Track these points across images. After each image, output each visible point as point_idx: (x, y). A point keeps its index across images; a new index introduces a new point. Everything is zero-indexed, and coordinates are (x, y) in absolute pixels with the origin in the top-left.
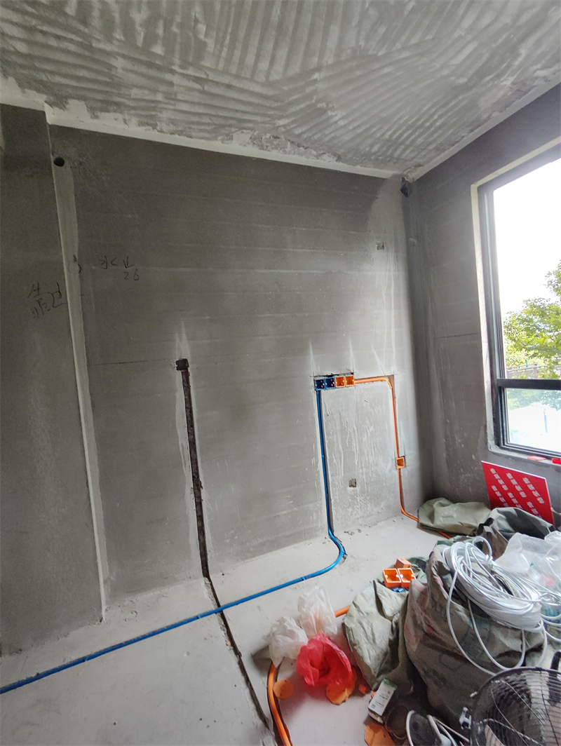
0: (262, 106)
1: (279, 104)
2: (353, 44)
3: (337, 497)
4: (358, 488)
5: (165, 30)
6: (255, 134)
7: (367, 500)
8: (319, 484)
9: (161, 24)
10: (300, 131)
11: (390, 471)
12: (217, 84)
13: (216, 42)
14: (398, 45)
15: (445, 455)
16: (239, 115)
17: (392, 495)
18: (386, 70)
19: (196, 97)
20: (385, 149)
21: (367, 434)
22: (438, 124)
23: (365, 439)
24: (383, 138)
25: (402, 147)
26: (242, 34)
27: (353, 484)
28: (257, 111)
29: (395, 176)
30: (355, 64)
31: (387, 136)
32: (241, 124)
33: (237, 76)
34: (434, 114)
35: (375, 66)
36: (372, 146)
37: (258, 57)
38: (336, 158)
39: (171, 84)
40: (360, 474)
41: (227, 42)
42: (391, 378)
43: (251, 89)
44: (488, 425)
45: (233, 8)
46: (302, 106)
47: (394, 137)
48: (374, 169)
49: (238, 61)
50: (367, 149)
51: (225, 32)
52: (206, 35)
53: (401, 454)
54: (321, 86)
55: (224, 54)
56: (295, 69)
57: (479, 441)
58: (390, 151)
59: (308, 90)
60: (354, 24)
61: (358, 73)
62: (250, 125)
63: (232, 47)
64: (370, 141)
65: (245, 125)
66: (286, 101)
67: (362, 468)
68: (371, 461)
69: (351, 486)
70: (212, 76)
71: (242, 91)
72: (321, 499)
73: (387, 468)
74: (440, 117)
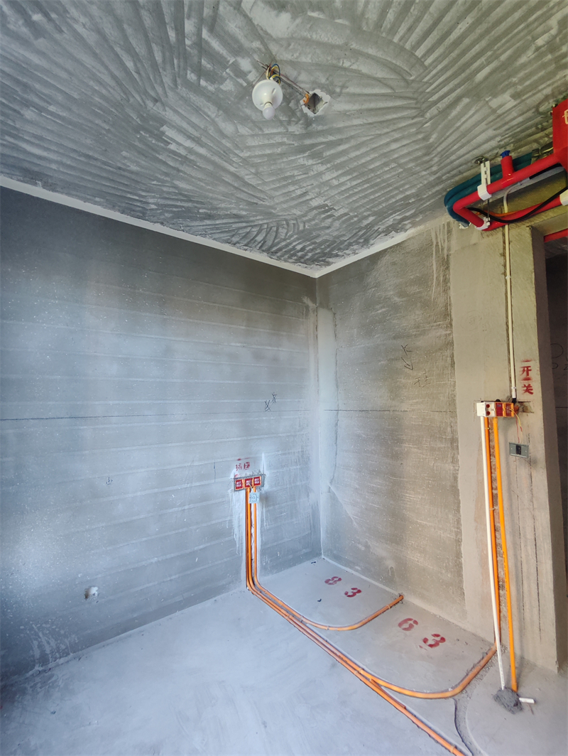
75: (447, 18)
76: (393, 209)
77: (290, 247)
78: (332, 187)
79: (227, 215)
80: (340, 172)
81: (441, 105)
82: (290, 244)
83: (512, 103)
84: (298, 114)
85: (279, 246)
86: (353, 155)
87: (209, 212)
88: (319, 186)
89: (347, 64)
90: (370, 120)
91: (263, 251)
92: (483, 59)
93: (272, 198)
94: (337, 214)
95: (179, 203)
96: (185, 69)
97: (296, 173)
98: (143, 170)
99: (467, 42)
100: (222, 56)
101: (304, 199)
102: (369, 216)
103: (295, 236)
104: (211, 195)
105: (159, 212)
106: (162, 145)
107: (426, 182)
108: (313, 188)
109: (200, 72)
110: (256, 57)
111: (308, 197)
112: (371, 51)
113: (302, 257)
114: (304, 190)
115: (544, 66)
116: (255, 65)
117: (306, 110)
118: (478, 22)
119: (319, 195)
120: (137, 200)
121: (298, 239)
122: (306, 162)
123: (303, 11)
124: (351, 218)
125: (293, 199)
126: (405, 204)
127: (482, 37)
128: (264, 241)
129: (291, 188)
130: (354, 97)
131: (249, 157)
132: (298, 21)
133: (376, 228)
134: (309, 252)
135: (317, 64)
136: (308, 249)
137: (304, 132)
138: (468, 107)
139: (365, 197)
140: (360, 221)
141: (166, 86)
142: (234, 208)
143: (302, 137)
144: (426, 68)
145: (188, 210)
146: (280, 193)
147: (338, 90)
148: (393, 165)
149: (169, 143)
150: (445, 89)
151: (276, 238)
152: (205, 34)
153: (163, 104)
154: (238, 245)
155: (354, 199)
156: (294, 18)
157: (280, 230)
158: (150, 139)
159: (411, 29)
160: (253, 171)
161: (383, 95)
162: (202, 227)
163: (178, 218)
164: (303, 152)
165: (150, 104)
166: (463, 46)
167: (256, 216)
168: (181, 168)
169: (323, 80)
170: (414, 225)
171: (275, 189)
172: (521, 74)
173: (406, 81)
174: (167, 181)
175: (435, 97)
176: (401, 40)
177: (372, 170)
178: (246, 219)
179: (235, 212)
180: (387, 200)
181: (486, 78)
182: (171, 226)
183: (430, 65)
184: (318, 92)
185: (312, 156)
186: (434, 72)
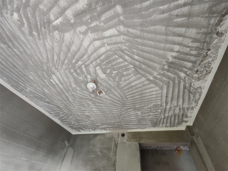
75: (135, 94)
76: (106, 124)
77: (70, 122)
78: (93, 112)
79: (55, 105)
80: (98, 110)
81: (127, 108)
82: (71, 121)
83: (140, 114)
84: (95, 93)
85: (67, 120)
86: (103, 108)
87: (49, 101)
88: (90, 110)
89: (112, 90)
90: (111, 103)
91: (60, 120)
92: (138, 104)
93: (74, 107)
94: (91, 119)
95: (40, 94)
96: (72, 69)
97: (86, 104)
98: (34, 80)
99: (137, 100)
100: (84, 72)
101: (84, 111)
102: (99, 123)
103: (74, 120)
104: (54, 97)
105: (29, 93)
106: (48, 78)
107: (117, 121)
108: (88, 110)
109: (75, 71)
110: (93, 77)
111: (85, 112)
112: (118, 91)
113: (72, 126)
114: (85, 109)
115: (148, 110)
116: (91, 79)
117: (98, 93)
118: (140, 98)
119: (89, 112)
120: (23, 86)
121: (74, 121)
122: (90, 104)
123: (109, 77)
124: (94, 122)
125: (80, 110)
126: (110, 124)
127: (140, 100)
128: (63, 117)
129: (82, 107)
130: (110, 97)
131: (75, 95)
132: (107, 77)
133: (99, 127)
134: (75, 125)
135: (106, 87)
136: (76, 125)
137: (94, 97)
138: (132, 111)
139: (101, 118)
140: (96, 123)
141: (63, 68)
142: (59, 104)
143: (93, 98)
144: (128, 100)
145: (42, 97)
146: (78, 107)
147: (108, 94)
148: (112, 114)
149: (51, 79)
150: (130, 105)
151: (67, 118)
152: (83, 66)
153: (58, 71)
154: (52, 114)
155: (98, 117)
156: (106, 76)
157: (71, 116)
158: (45, 75)
159: (128, 92)
160: (73, 98)
161: (117, 100)
162: (42, 104)
163: (35, 98)
164: (91, 101)
165: (53, 68)
166: (136, 100)
167: (65, 109)
168: (50, 86)
169: (105, 90)
170: (109, 130)
171: (77, 105)
172: (144, 110)
173: (123, 100)
174: (41, 87)
175: (127, 106)
176: (125, 92)
177: (106, 113)
178: (61, 109)
179: (59, 105)
180: (106, 121)
181: (138, 107)
182: (30, 99)
183: (129, 100)
184: (103, 91)
185: (93, 103)
186: (129, 101)
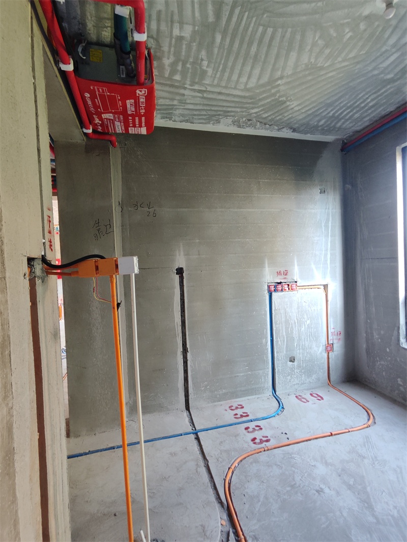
0: (242, 102)
1: (252, 100)
2: (306, 61)
3: (280, 368)
4: (295, 363)
5: (182, 67)
6: (236, 119)
7: (302, 372)
8: (267, 357)
9: (180, 64)
10: (267, 115)
11: (321, 353)
12: (213, 92)
13: (213, 70)
14: (340, 59)
15: (365, 346)
16: (224, 109)
17: (321, 371)
18: (331, 74)
19: (198, 101)
20: (329, 122)
21: (305, 325)
22: (371, 104)
23: (303, 329)
24: (328, 115)
25: (343, 120)
26: (230, 64)
27: (292, 360)
28: (237, 105)
29: (337, 140)
30: (307, 73)
31: (331, 114)
32: (226, 114)
33: (226, 87)
34: (367, 98)
35: (322, 72)
36: (319, 121)
37: (240, 76)
38: (292, 130)
39: (184, 95)
40: (298, 354)
41: (221, 68)
42: (326, 287)
43: (234, 94)
44: (401, 327)
45: (226, 50)
46: (269, 100)
47: (337, 115)
48: (320, 136)
49: (226, 79)
50: (315, 123)
51: (220, 64)
52: (208, 67)
53: (331, 342)
54: (282, 88)
55: (218, 76)
56: (265, 79)
57: (393, 338)
58: (333, 124)
59: (273, 91)
60: (307, 50)
61: (310, 78)
62: (233, 114)
63: (224, 71)
64: (317, 119)
65: (229, 114)
66: (258, 98)
67: (299, 349)
68: (307, 345)
69: (291, 361)
70: (209, 89)
71: (228, 95)
72: (268, 368)
73: (319, 350)
74: (372, 100)
